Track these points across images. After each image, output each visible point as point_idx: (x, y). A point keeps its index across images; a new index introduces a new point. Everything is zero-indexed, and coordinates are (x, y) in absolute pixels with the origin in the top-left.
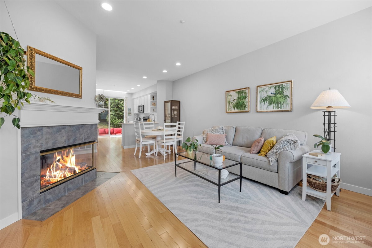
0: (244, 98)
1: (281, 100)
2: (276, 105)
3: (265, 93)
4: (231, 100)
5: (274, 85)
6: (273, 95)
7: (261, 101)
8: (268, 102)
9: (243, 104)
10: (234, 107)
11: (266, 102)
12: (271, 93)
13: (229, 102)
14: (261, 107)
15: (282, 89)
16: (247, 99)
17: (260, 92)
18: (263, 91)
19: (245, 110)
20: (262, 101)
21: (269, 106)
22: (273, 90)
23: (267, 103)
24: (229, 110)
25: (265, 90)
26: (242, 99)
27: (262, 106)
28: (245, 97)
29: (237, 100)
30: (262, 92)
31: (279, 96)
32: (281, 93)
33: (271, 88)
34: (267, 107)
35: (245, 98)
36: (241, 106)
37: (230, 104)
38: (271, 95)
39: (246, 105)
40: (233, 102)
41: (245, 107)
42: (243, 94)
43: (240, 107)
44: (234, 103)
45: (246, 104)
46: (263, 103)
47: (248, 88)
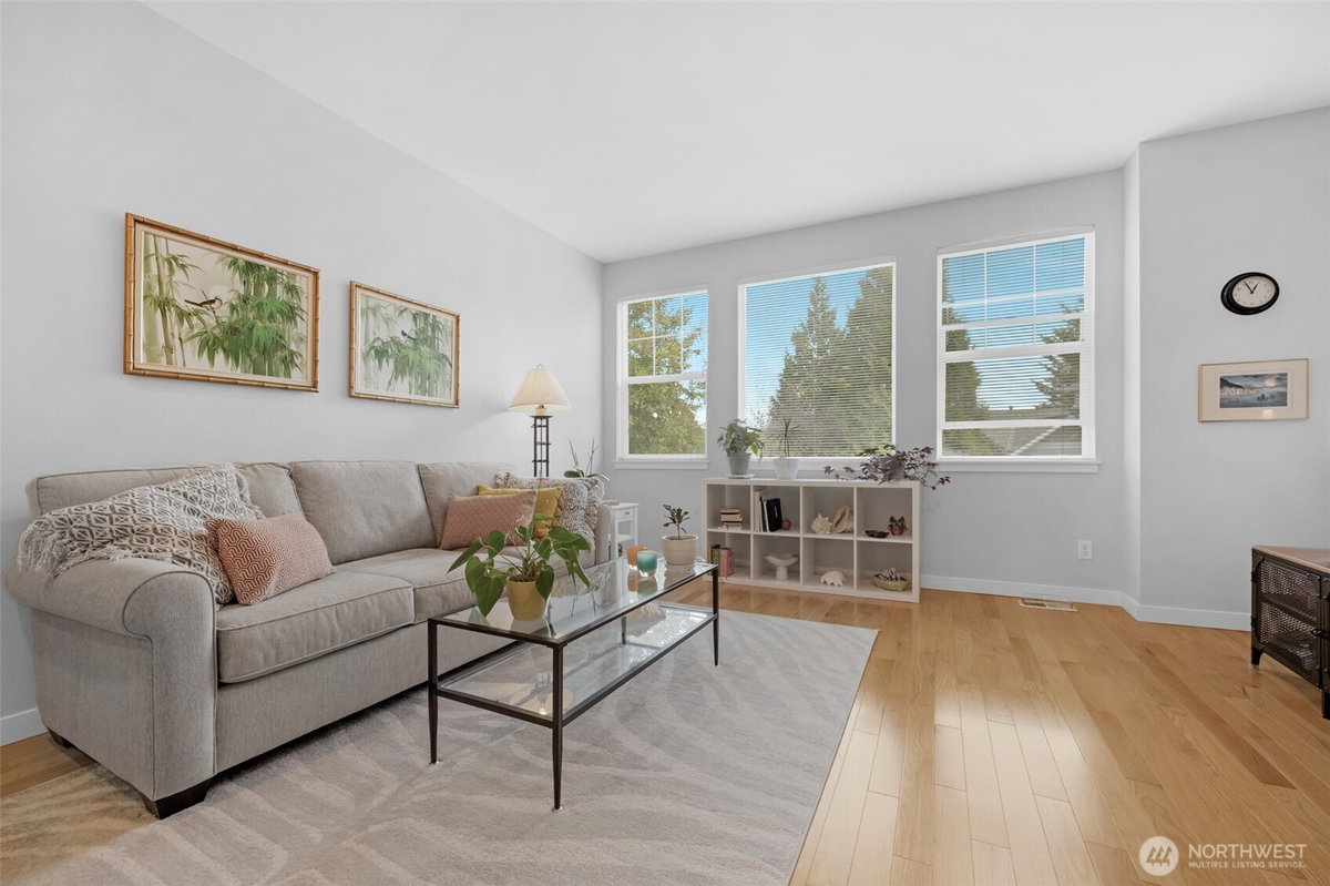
0: (281, 312)
1: (431, 366)
2: (417, 380)
3: (383, 325)
4: (183, 294)
5: (415, 309)
6: (410, 343)
7: (368, 352)
8: (391, 361)
9: (279, 342)
10: (209, 345)
11: (387, 361)
12: (404, 334)
13: (163, 305)
14: (367, 379)
15: (433, 331)
16: (302, 327)
17: (365, 313)
18: (375, 314)
19: (288, 375)
20: (373, 352)
21: (396, 378)
22: (407, 325)
23: (389, 367)
24: (151, 357)
25: (383, 311)
26: (271, 317)
27: (372, 374)
28: (292, 308)
29: (233, 308)
30: (371, 317)
31: (425, 349)
32: (432, 346)
33: (401, 312)
34: (390, 383)
35: (291, 314)
36: (264, 352)
37: (172, 316)
38: (403, 339)
39: (292, 354)
40: (196, 313)
41: (288, 362)
42: (279, 289)
43: (255, 355)
44: (210, 321)
45: (293, 347)
46: (373, 363)
47: (316, 274)
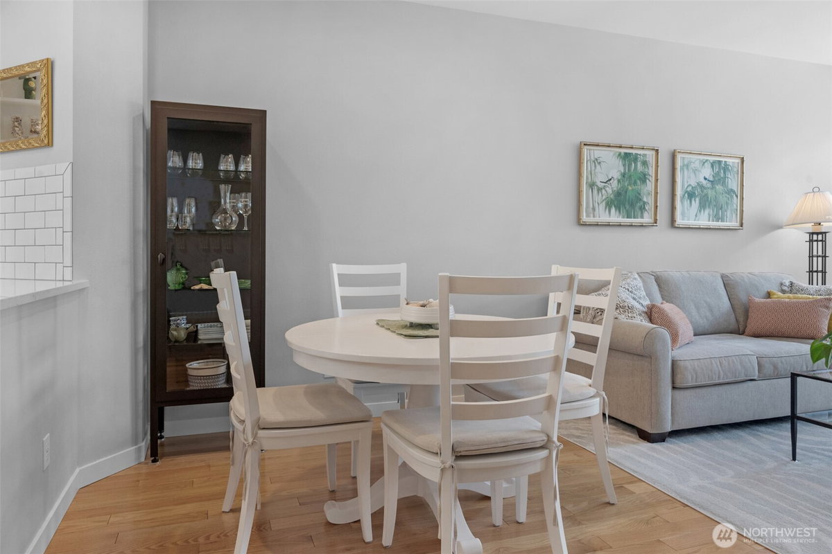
0: (640, 179)
1: (723, 199)
2: (713, 211)
3: (692, 175)
4: (600, 179)
5: (712, 159)
6: (709, 185)
7: (684, 196)
8: (697, 200)
9: (638, 198)
10: (609, 204)
11: (695, 201)
12: (705, 179)
13: (592, 185)
14: (683, 214)
15: (725, 173)
16: (650, 186)
17: (682, 169)
18: (688, 169)
19: (642, 217)
20: (686, 195)
21: (700, 211)
22: (707, 172)
23: (696, 203)
24: (587, 216)
25: (693, 165)
26: (635, 183)
27: (686, 210)
28: (645, 175)
29: (619, 181)
30: (686, 171)
31: (719, 187)
32: (724, 184)
33: (704, 163)
34: (696, 216)
35: (644, 178)
36: (632, 205)
37: (595, 191)
38: (704, 182)
39: (644, 203)
40: (604, 187)
41: (642, 209)
42: (639, 164)
43: (627, 207)
44: (610, 191)
45: (645, 200)
46: (687, 203)
47: (657, 150)
